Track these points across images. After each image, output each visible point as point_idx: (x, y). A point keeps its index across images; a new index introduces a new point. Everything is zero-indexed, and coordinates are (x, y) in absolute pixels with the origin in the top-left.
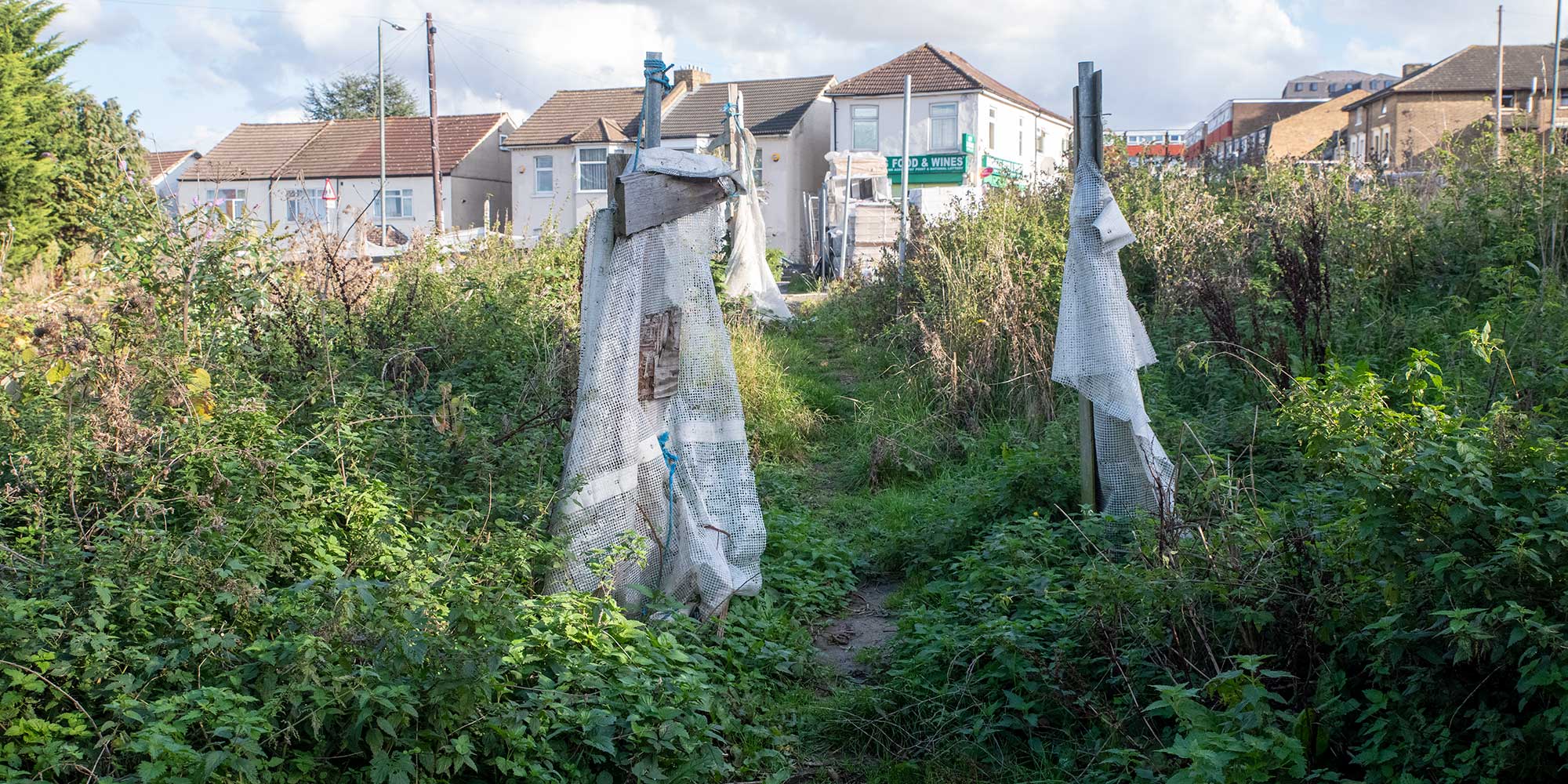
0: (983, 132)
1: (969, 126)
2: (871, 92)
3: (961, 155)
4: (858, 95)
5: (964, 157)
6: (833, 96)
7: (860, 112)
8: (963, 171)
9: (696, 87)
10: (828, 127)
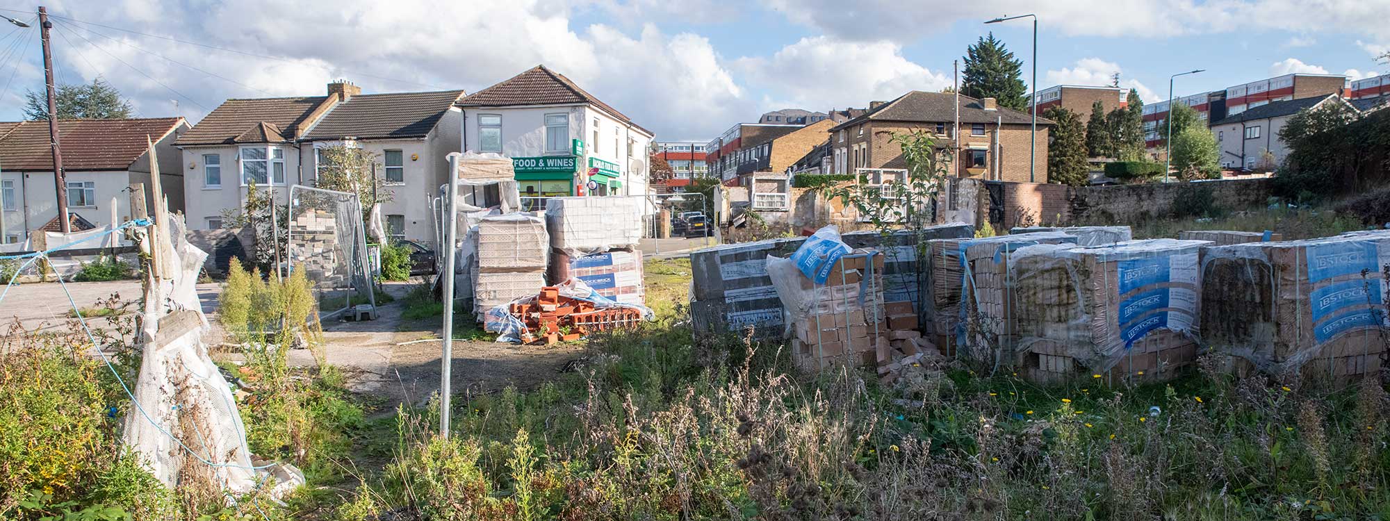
0: (589, 139)
1: (578, 133)
2: (495, 103)
3: (572, 157)
4: (483, 105)
5: (574, 159)
6: (462, 106)
7: (486, 120)
8: (574, 170)
9: (347, 98)
10: (460, 133)
